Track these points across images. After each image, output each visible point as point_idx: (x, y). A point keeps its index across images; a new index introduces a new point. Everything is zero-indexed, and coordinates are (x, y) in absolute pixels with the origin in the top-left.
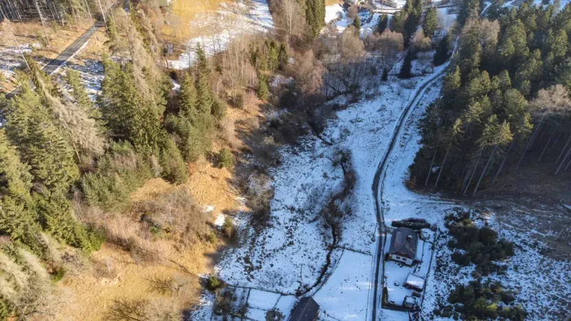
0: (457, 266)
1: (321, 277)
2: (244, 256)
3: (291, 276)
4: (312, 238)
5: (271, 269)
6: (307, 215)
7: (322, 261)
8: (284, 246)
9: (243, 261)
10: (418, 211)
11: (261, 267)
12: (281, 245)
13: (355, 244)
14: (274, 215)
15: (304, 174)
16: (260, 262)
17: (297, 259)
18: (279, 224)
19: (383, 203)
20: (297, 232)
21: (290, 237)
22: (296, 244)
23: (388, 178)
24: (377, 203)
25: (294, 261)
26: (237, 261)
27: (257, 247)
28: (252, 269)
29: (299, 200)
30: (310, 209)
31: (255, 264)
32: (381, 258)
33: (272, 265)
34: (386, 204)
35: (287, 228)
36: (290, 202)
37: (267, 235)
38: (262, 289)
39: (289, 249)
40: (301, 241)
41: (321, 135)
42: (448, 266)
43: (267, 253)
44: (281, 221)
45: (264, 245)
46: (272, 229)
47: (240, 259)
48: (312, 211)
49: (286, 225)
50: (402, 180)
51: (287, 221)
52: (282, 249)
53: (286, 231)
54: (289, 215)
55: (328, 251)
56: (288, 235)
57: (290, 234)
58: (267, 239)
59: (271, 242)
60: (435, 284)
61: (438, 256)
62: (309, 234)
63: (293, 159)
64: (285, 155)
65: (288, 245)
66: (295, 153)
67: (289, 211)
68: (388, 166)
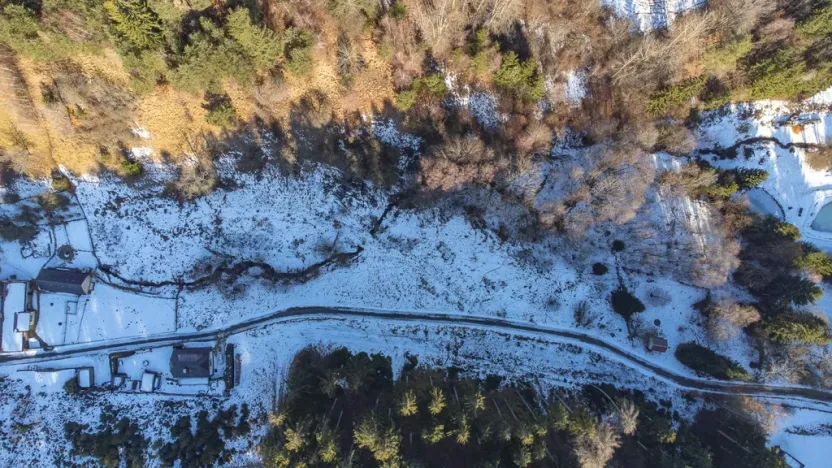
0: (174, 423)
1: (136, 283)
2: (121, 195)
3: (123, 253)
4: (183, 258)
5: (124, 230)
6: (217, 242)
7: (156, 278)
8: (159, 232)
9: (114, 197)
10: (260, 372)
11: (121, 217)
12: (159, 228)
13: (186, 309)
14: (199, 204)
15: (289, 215)
16: (127, 214)
17: (147, 252)
18: (188, 214)
19: (265, 327)
20: (186, 240)
21: (175, 234)
22: (166, 244)
23: (315, 324)
24: (263, 320)
25: (144, 249)
26: (109, 192)
27: (145, 203)
28: (114, 209)
29: (238, 224)
30: (227, 242)
31: (122, 210)
32: (176, 341)
33: (129, 228)
34: (264, 331)
35: (187, 225)
36: (228, 214)
37: (166, 207)
38: (90, 230)
39: (158, 238)
40: (173, 248)
41: (395, 209)
42: (174, 413)
43: (142, 217)
44: (193, 215)
45: (152, 209)
46: (178, 209)
47: (114, 193)
48: (225, 246)
49: (190, 224)
50: (315, 343)
51: (197, 222)
52: (154, 231)
53: (182, 225)
54: (207, 221)
55: (173, 281)
56: (175, 231)
57: (179, 232)
58: (161, 210)
59: (160, 215)
60: (151, 403)
61: (188, 403)
62: (189, 253)
63: (315, 189)
64: (318, 177)
65: (162, 236)
66: (327, 189)
67: (215, 218)
68: (343, 320)
